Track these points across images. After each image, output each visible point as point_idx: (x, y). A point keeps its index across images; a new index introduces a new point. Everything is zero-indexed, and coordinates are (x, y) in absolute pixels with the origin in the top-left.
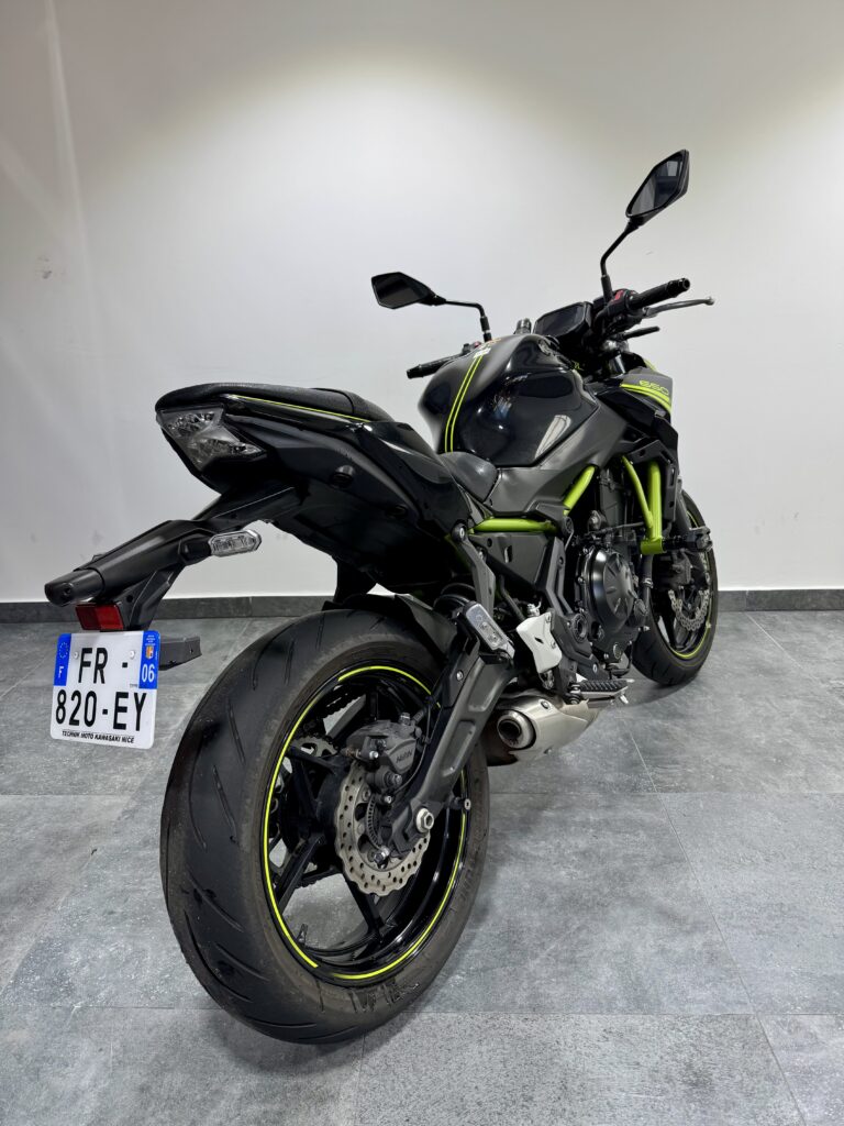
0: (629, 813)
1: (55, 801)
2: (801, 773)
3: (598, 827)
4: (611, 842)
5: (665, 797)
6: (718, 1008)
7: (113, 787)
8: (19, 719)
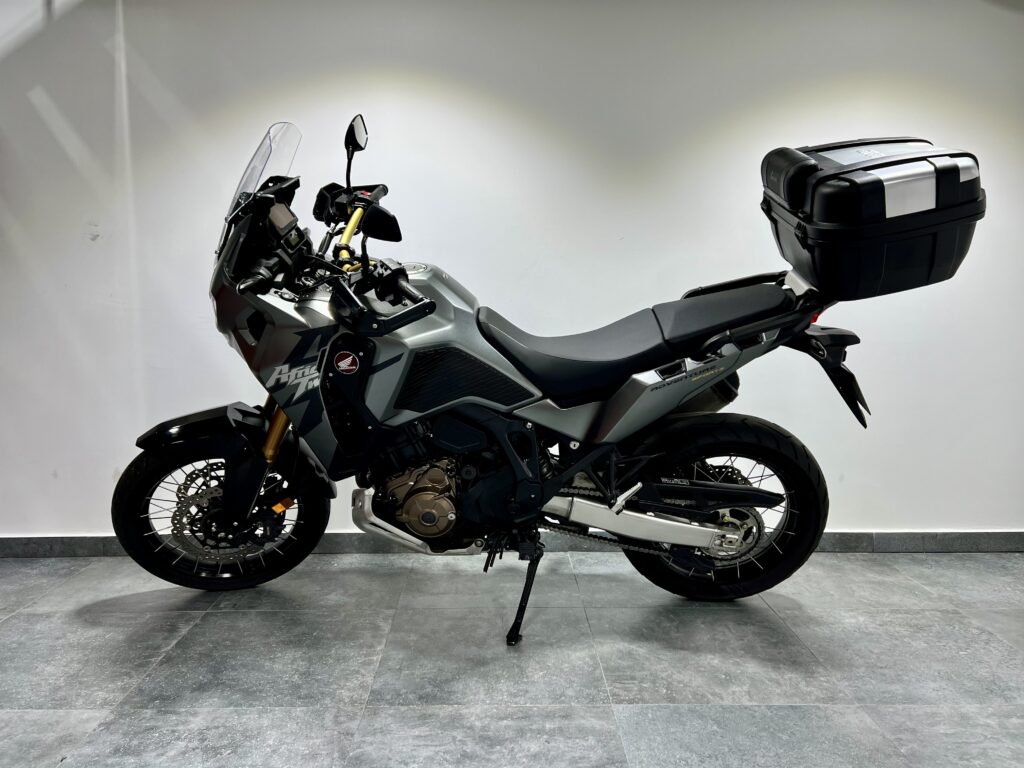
0: (583, 721)
1: (34, 714)
2: (745, 688)
3: (552, 733)
4: (561, 746)
5: (620, 707)
7: (94, 702)
8: (14, 642)
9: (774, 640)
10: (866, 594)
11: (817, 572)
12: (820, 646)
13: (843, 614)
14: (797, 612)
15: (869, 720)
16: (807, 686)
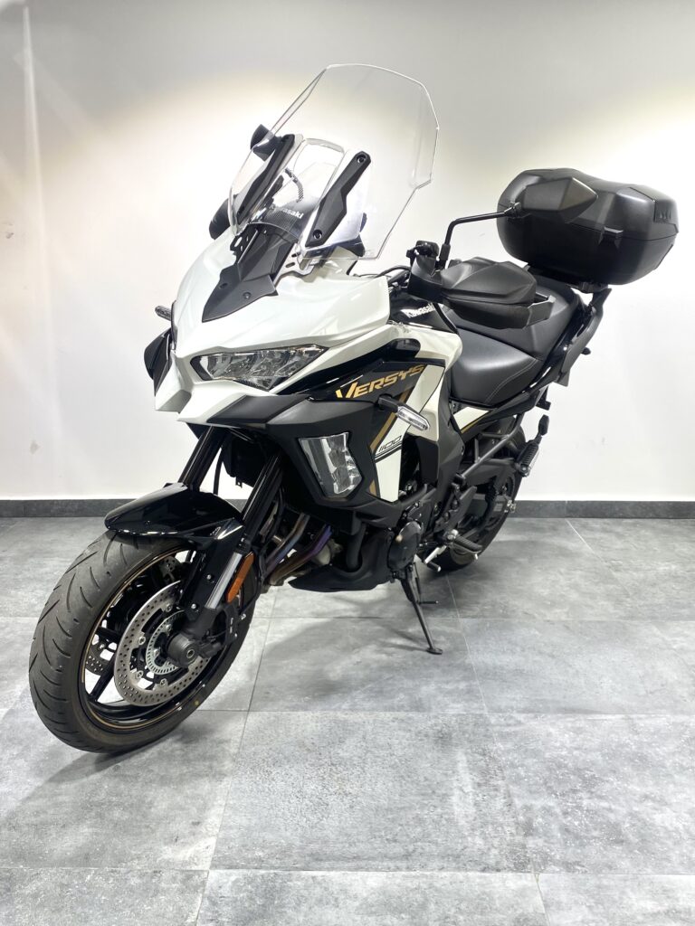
2: (565, 610)
5: (466, 620)
6: (465, 711)
9: (596, 581)
10: (685, 550)
11: (647, 533)
12: (633, 585)
13: (659, 563)
14: (620, 562)
15: (655, 629)
16: (615, 609)
